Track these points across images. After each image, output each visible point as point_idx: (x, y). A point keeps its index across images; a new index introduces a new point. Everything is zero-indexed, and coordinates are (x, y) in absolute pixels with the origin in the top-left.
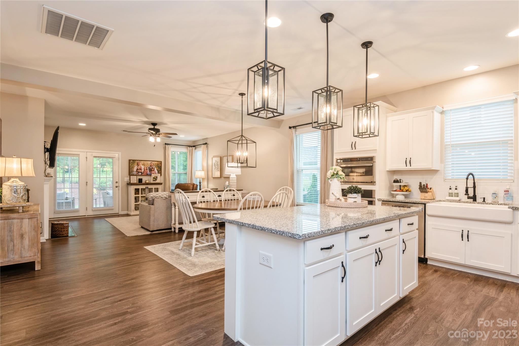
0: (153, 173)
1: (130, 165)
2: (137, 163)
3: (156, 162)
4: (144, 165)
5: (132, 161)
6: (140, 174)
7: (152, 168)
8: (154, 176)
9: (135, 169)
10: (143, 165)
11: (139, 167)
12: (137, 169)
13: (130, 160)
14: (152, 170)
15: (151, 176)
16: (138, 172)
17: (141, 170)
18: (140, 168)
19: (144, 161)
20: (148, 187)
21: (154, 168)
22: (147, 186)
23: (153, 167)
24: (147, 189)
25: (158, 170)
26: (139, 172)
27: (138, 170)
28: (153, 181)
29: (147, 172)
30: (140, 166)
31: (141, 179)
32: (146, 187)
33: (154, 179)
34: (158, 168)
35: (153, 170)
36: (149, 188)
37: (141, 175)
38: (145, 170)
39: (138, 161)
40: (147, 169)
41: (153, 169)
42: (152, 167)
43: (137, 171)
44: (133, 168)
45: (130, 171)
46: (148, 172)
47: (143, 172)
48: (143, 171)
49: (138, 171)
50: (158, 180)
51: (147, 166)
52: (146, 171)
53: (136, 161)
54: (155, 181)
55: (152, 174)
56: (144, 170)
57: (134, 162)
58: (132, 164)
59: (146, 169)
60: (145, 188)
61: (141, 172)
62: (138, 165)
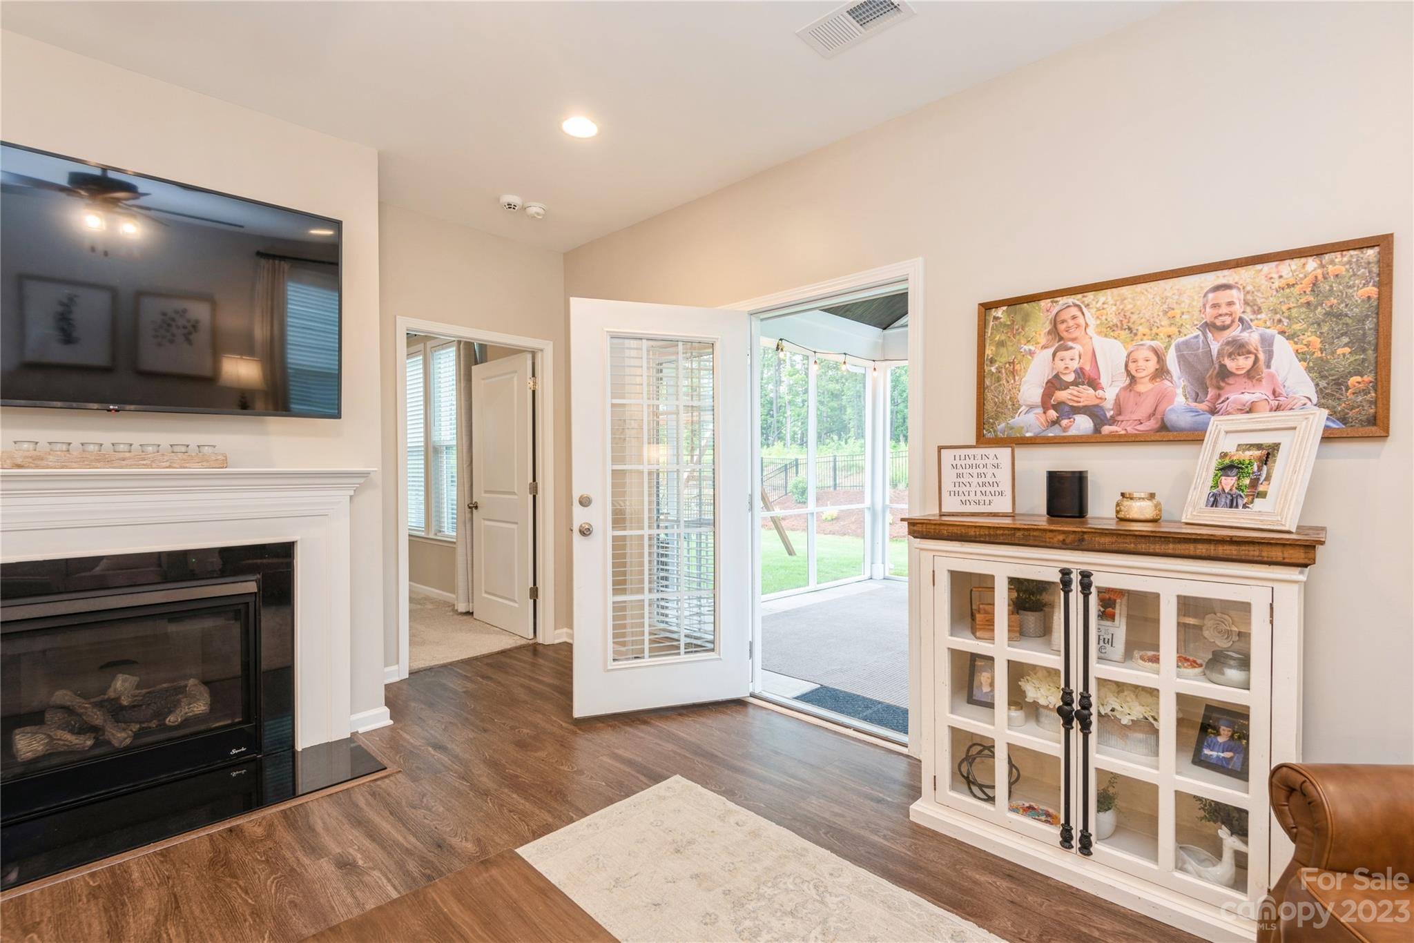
0: (1251, 409)
1: (989, 351)
2: (1055, 322)
3: (1288, 269)
4: (1124, 327)
5: (1000, 312)
6: (1083, 424)
7: (1239, 348)
8: (1229, 445)
9: (1030, 388)
10: (1110, 329)
11: (1071, 362)
12: (1054, 384)
13: (987, 307)
14: (1224, 374)
15: (1200, 441)
16: (1058, 407)
17: (1094, 384)
18: (1080, 372)
19: (1125, 290)
20: (1086, 575)
21: (1267, 343)
22: (1077, 560)
23: (1252, 338)
24: (1076, 597)
25: (1318, 369)
26: (1070, 410)
27: (1066, 386)
28: (1214, 502)
29: (1163, 398)
30: (1078, 348)
31: (1079, 479)
32: (1065, 573)
33: (1229, 482)
34: (1328, 341)
35: (1252, 375)
36: (1100, 580)
37: (1096, 438)
38: (1133, 379)
39: (1063, 301)
40: (1161, 372)
41: (1245, 363)
42: (1235, 332)
43: (1046, 402)
44: (1013, 373)
45: (989, 406)
46: (1180, 400)
47: (1109, 405)
48: (1110, 393)
49: (1062, 395)
50: (1272, 488)
51: (1163, 332)
52: (1144, 387)
53: (1045, 304)
54: (1232, 504)
55: (1216, 424)
56: (1124, 381)
57: (1026, 318)
58: (1001, 344)
59: (1152, 365)
60: (1056, 577)
61: (1094, 412)
62: (1058, 335)
